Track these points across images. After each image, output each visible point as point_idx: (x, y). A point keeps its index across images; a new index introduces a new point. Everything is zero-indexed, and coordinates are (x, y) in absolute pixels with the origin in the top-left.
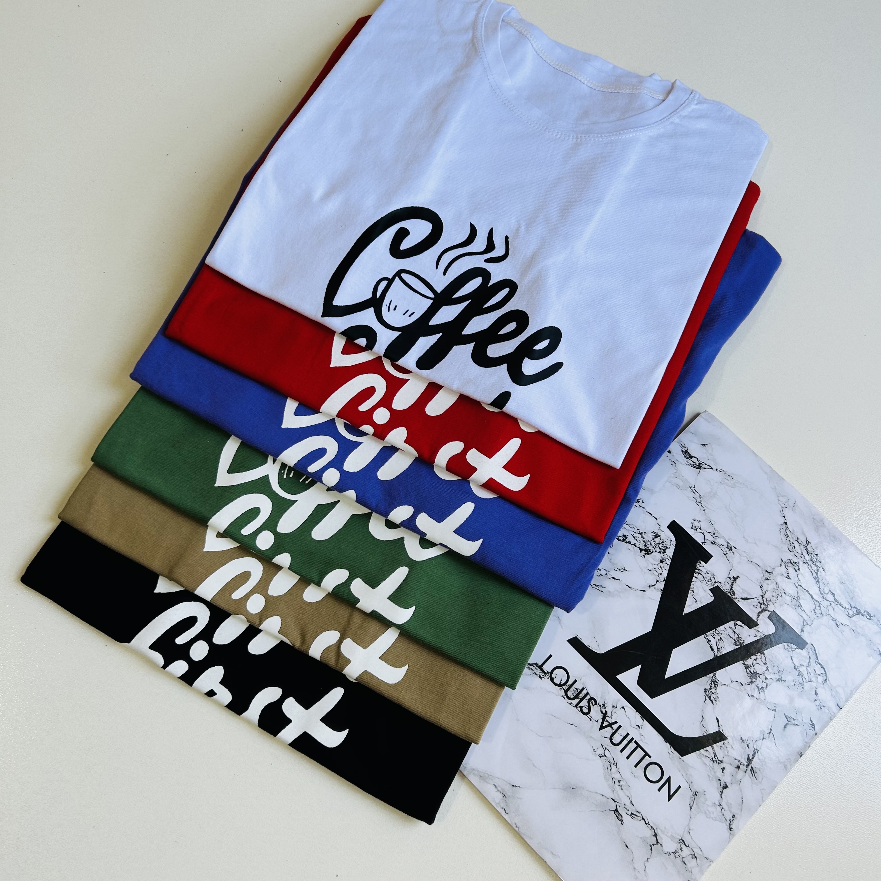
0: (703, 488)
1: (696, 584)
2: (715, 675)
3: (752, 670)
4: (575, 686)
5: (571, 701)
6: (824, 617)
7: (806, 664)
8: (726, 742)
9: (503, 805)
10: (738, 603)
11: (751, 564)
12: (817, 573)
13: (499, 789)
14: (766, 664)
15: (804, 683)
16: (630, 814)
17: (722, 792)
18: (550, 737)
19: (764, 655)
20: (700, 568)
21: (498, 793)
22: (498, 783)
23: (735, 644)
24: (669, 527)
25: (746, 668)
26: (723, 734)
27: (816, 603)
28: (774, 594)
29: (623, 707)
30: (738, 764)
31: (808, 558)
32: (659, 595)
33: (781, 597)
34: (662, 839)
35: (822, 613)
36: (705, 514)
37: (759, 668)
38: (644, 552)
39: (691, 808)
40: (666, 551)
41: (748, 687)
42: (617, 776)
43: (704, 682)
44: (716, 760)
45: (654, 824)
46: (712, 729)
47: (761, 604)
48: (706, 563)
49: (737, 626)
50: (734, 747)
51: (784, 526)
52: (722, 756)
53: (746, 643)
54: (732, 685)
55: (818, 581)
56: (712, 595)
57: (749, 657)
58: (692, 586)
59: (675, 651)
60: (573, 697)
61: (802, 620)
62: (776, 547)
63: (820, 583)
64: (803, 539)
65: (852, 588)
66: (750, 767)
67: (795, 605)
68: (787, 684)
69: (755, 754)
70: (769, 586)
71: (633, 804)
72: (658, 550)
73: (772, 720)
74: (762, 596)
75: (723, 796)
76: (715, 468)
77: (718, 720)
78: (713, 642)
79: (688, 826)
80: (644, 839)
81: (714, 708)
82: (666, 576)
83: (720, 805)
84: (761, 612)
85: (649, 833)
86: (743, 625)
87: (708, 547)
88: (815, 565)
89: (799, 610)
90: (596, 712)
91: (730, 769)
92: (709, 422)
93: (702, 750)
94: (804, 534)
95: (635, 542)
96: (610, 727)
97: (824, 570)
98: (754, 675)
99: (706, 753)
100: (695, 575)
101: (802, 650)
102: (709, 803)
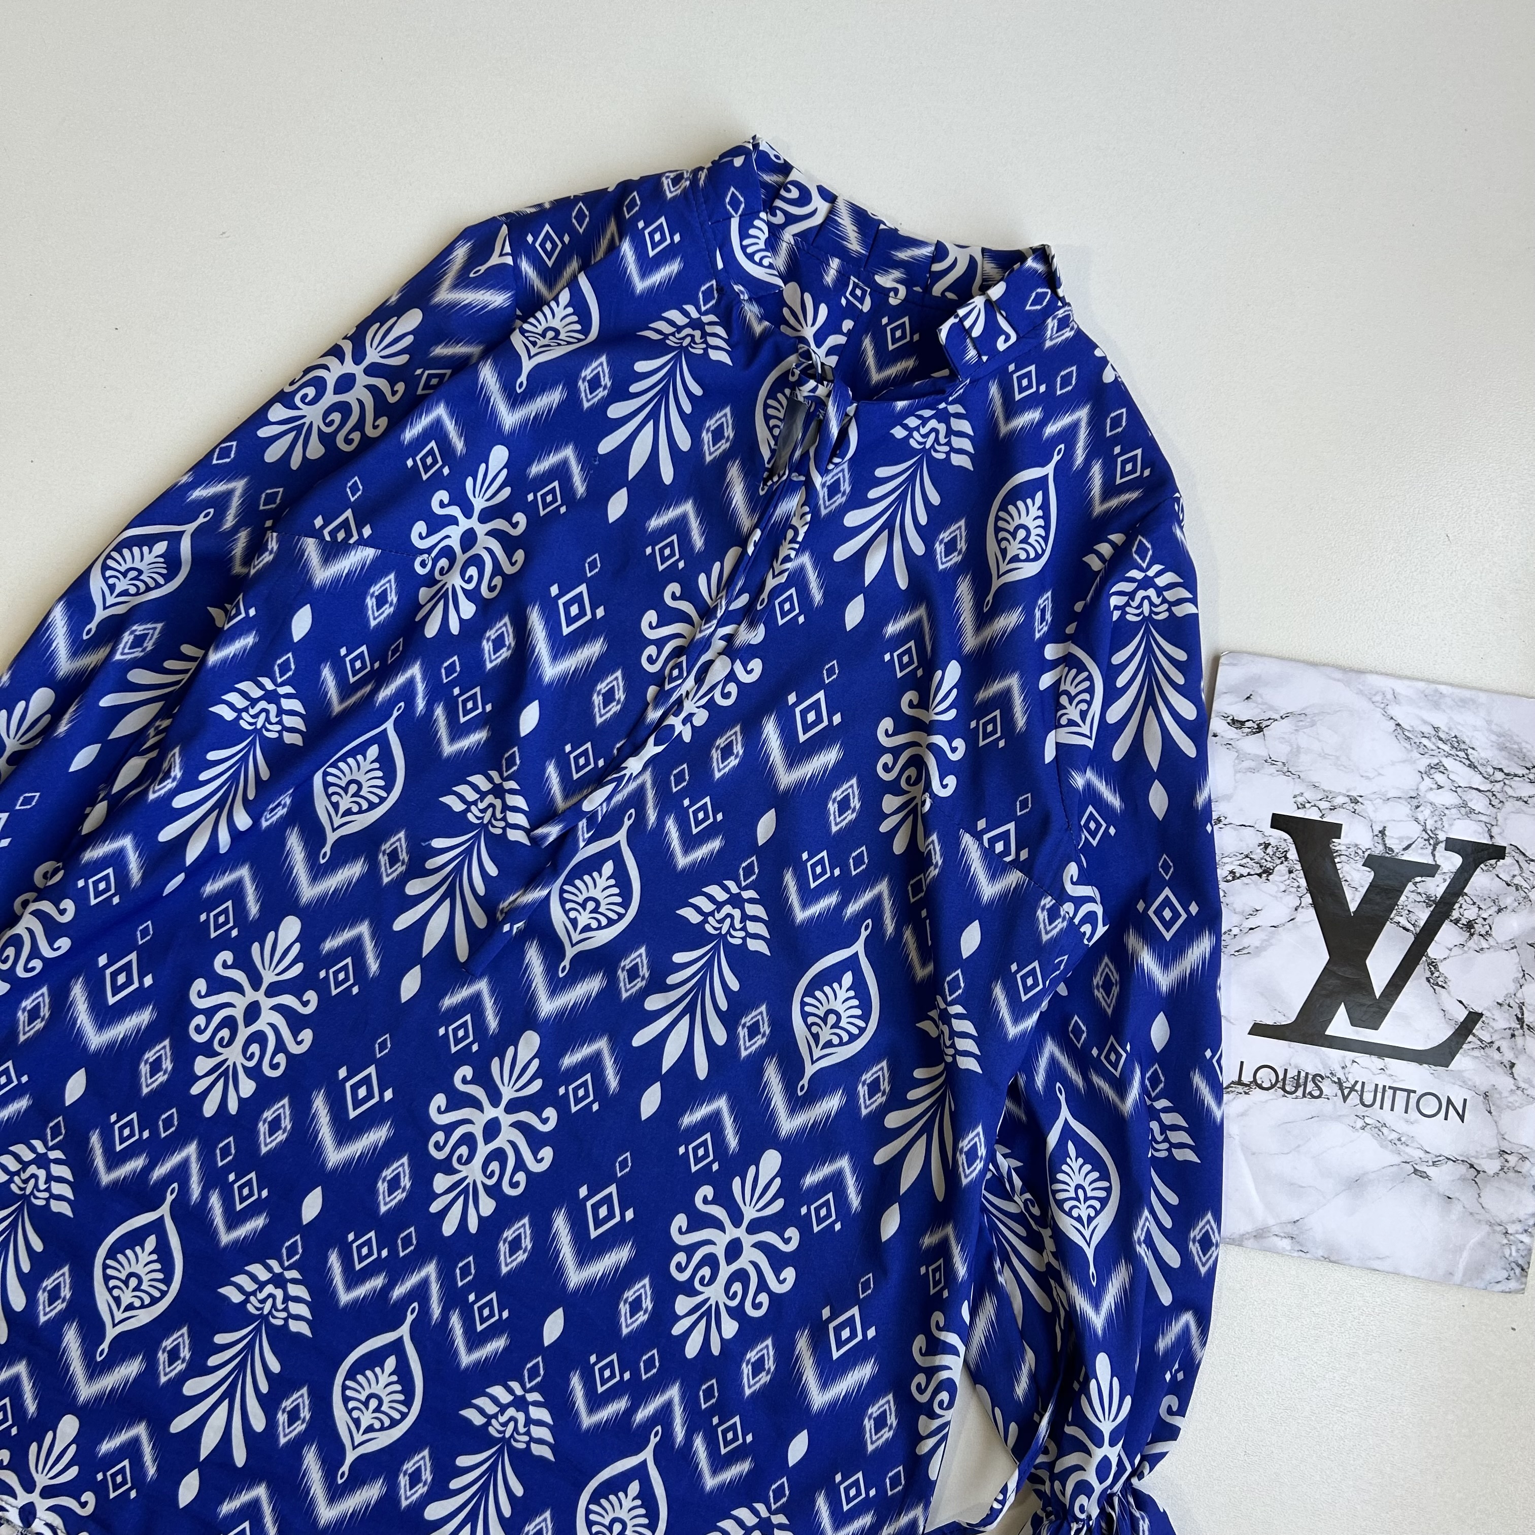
0: (1280, 752)
1: (1344, 869)
2: (1427, 956)
3: (1464, 921)
4: (1289, 1076)
5: (1297, 1094)
6: (1506, 804)
7: (1517, 872)
8: (1484, 1018)
9: (1297, 1249)
10: (1404, 858)
11: (1390, 803)
12: (1468, 759)
13: (1282, 1235)
14: (1474, 903)
15: (1529, 894)
16: (1431, 1163)
17: (1512, 1073)
18: (1299, 1146)
19: (1466, 894)
20: (1336, 848)
21: (1284, 1240)
22: (1276, 1230)
23: (1428, 906)
24: (1272, 827)
25: (1456, 924)
26: (1476, 1013)
27: (1488, 794)
28: (1436, 818)
29: (1354, 1061)
30: (1510, 1032)
31: (1447, 748)
32: (1312, 913)
33: (1445, 815)
34: (1479, 1165)
35: (1501, 802)
36: (1303, 780)
37: (1470, 913)
38: (1264, 875)
39: (1490, 1112)
40: (1288, 856)
41: (1471, 943)
42: (1394, 1136)
43: (1421, 971)
44: (1486, 1045)
45: (1461, 1155)
46: (1462, 1015)
47: (1428, 840)
48: (1339, 838)
49: (1418, 885)
50: (1495, 1017)
51: (1399, 731)
52: (1489, 1036)
53: (1439, 896)
54: (1452, 954)
55: (1476, 767)
56: (1369, 869)
57: (1452, 909)
58: (1341, 876)
59: (1368, 962)
60: (1293, 1089)
61: (1483, 825)
62: (1404, 761)
63: (1480, 768)
64: (1428, 730)
65: (1515, 746)
66: (1525, 1027)
67: (1467, 814)
68: (1510, 908)
69: (1522, 1009)
70: (1425, 813)
71: (1427, 1152)
72: (1278, 861)
73: (1517, 960)
74: (1425, 830)
75: (1516, 1077)
76: (1277, 717)
77: (1460, 1002)
78: (1403, 921)
79: (1499, 1133)
80: (1463, 1179)
81: (1449, 993)
82: (1305, 884)
83: (1518, 1088)
84: (1434, 849)
85: (1463, 1169)
86: (1423, 879)
87: (1329, 818)
88: (1460, 750)
89: (1473, 816)
90: (1328, 1088)
91: (1505, 1045)
92: (1235, 665)
93: (1465, 1046)
94: (1425, 722)
95: (1248, 870)
96: (1353, 1093)
97: (1473, 749)
98: (1469, 926)
99: (1471, 1046)
100: (1336, 860)
101: (1503, 859)
102: (1505, 1094)
